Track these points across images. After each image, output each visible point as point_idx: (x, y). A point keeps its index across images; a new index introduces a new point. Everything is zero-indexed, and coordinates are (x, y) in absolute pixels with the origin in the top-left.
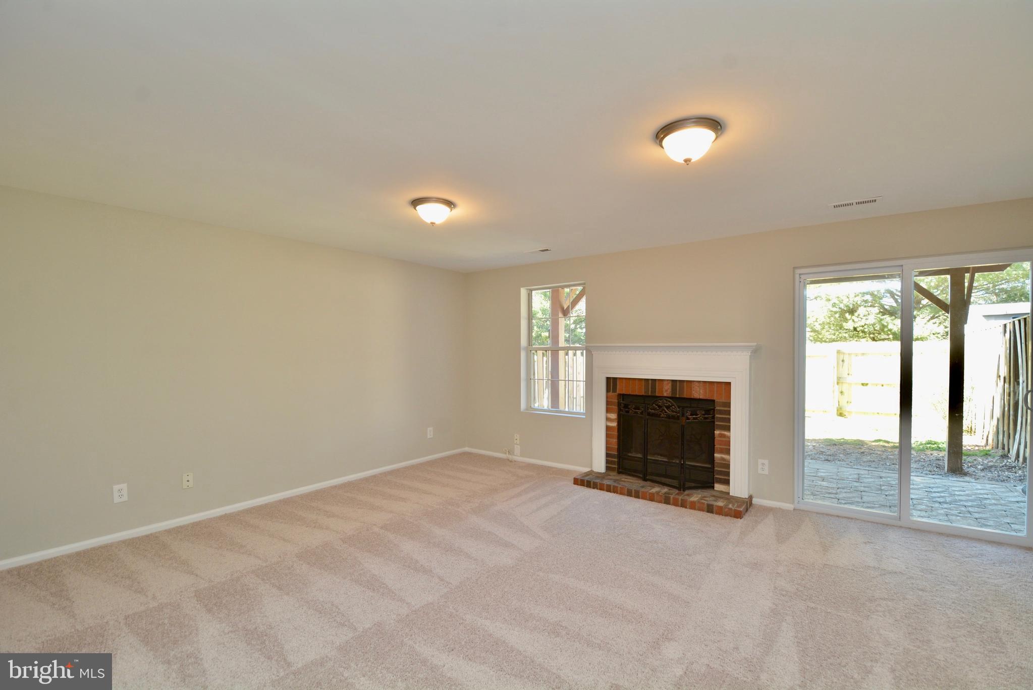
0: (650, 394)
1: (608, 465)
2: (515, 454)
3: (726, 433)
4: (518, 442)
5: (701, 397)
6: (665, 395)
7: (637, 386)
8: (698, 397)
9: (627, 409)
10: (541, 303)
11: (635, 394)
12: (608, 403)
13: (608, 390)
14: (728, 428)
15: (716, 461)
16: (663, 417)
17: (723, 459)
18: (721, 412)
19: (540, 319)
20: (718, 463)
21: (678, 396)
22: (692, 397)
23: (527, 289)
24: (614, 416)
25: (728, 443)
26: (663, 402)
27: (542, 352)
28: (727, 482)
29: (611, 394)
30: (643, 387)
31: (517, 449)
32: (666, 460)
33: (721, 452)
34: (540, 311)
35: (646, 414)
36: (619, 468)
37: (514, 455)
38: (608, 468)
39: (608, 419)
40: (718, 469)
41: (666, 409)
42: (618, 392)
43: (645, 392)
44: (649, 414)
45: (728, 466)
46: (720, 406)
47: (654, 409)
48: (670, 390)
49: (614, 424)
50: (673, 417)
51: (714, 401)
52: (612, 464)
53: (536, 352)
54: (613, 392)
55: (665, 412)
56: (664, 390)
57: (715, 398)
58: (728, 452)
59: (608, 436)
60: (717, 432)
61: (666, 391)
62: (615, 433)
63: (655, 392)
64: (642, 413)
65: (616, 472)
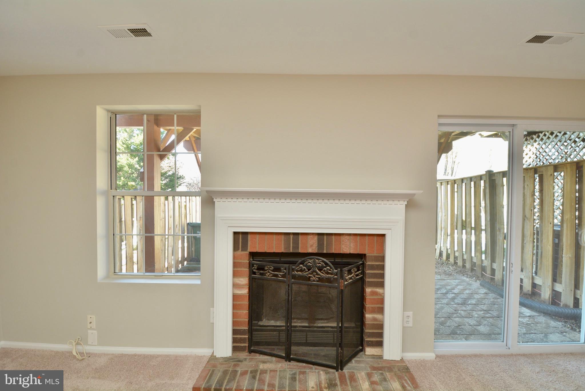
0: (291, 251)
1: (235, 345)
2: (90, 343)
3: (379, 290)
4: (94, 325)
5: (352, 252)
6: (310, 251)
7: (274, 242)
8: (348, 252)
9: (261, 272)
10: (128, 160)
11: (272, 251)
12: (235, 265)
13: (236, 248)
14: (382, 285)
15: (367, 322)
16: (314, 281)
17: (375, 319)
18: (372, 267)
19: (127, 172)
20: (368, 324)
21: (325, 252)
22: (342, 252)
23: (108, 111)
24: (244, 281)
25: (382, 301)
26: (314, 262)
27: (130, 197)
28: (380, 344)
29: (239, 252)
30: (283, 242)
31: (93, 335)
32: (307, 325)
33: (373, 311)
34: (126, 166)
35: (291, 277)
36: (249, 347)
37: (86, 344)
38: (235, 349)
39: (235, 286)
40: (369, 331)
41: (318, 271)
42: (250, 249)
43: (285, 249)
44: (294, 277)
45: (381, 326)
46: (372, 261)
47: (301, 271)
48: (316, 245)
49: (245, 291)
50: (329, 280)
51: (365, 255)
52: (241, 343)
53: (123, 197)
54: (242, 250)
55: (318, 274)
56: (309, 246)
57: (366, 252)
58: (381, 310)
59: (235, 307)
60: (368, 290)
61: (312, 246)
62: (246, 302)
63: (298, 248)
64: (283, 276)
65: (247, 350)
